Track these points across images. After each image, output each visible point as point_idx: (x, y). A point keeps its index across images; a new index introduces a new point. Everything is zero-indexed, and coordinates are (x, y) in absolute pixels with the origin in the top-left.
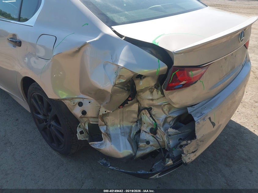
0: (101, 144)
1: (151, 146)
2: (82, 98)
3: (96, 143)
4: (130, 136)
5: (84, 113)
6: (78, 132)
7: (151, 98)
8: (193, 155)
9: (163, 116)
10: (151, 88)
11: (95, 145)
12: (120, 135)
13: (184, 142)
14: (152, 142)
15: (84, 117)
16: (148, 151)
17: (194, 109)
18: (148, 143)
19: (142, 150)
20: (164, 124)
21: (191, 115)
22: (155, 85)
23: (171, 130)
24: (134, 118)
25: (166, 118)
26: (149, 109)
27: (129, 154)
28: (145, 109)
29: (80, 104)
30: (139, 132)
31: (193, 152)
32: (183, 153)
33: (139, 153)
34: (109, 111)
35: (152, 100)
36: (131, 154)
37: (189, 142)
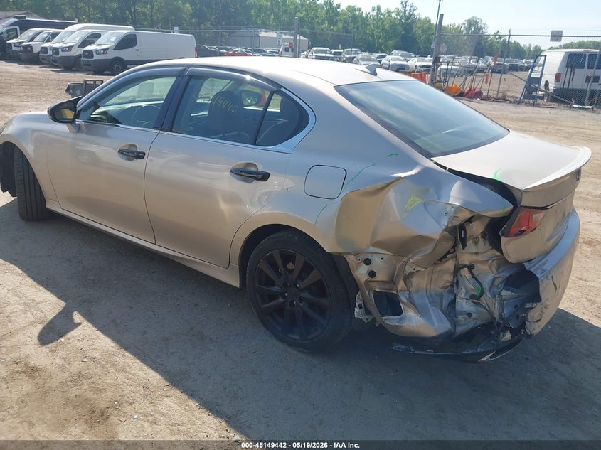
0: (401, 319)
1: (474, 319)
2: (371, 253)
3: (392, 317)
4: (441, 306)
5: (372, 274)
6: (357, 304)
7: (475, 251)
8: (537, 324)
9: (490, 277)
10: (476, 238)
11: (391, 321)
12: (429, 306)
13: (528, 305)
14: (475, 313)
15: (371, 281)
16: (470, 326)
17: (532, 265)
18: (469, 315)
19: (461, 325)
20: (491, 288)
21: (531, 271)
22: (482, 233)
23: (505, 293)
24: (448, 282)
25: (494, 279)
26: (470, 267)
27: (447, 329)
28: (465, 266)
29: (368, 262)
30: (453, 302)
31: (537, 321)
32: (528, 321)
33: (460, 330)
34: (419, 269)
35: (477, 253)
36: (450, 331)
37: (535, 304)
